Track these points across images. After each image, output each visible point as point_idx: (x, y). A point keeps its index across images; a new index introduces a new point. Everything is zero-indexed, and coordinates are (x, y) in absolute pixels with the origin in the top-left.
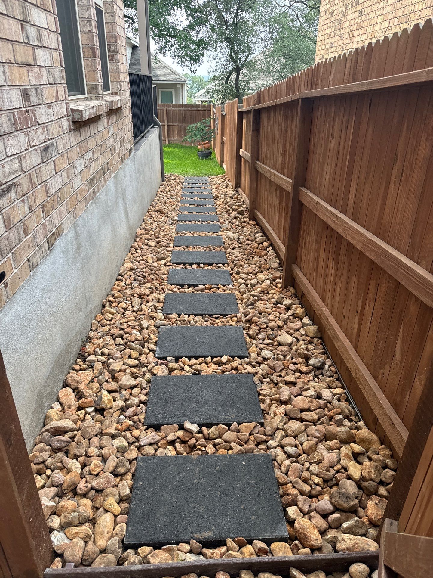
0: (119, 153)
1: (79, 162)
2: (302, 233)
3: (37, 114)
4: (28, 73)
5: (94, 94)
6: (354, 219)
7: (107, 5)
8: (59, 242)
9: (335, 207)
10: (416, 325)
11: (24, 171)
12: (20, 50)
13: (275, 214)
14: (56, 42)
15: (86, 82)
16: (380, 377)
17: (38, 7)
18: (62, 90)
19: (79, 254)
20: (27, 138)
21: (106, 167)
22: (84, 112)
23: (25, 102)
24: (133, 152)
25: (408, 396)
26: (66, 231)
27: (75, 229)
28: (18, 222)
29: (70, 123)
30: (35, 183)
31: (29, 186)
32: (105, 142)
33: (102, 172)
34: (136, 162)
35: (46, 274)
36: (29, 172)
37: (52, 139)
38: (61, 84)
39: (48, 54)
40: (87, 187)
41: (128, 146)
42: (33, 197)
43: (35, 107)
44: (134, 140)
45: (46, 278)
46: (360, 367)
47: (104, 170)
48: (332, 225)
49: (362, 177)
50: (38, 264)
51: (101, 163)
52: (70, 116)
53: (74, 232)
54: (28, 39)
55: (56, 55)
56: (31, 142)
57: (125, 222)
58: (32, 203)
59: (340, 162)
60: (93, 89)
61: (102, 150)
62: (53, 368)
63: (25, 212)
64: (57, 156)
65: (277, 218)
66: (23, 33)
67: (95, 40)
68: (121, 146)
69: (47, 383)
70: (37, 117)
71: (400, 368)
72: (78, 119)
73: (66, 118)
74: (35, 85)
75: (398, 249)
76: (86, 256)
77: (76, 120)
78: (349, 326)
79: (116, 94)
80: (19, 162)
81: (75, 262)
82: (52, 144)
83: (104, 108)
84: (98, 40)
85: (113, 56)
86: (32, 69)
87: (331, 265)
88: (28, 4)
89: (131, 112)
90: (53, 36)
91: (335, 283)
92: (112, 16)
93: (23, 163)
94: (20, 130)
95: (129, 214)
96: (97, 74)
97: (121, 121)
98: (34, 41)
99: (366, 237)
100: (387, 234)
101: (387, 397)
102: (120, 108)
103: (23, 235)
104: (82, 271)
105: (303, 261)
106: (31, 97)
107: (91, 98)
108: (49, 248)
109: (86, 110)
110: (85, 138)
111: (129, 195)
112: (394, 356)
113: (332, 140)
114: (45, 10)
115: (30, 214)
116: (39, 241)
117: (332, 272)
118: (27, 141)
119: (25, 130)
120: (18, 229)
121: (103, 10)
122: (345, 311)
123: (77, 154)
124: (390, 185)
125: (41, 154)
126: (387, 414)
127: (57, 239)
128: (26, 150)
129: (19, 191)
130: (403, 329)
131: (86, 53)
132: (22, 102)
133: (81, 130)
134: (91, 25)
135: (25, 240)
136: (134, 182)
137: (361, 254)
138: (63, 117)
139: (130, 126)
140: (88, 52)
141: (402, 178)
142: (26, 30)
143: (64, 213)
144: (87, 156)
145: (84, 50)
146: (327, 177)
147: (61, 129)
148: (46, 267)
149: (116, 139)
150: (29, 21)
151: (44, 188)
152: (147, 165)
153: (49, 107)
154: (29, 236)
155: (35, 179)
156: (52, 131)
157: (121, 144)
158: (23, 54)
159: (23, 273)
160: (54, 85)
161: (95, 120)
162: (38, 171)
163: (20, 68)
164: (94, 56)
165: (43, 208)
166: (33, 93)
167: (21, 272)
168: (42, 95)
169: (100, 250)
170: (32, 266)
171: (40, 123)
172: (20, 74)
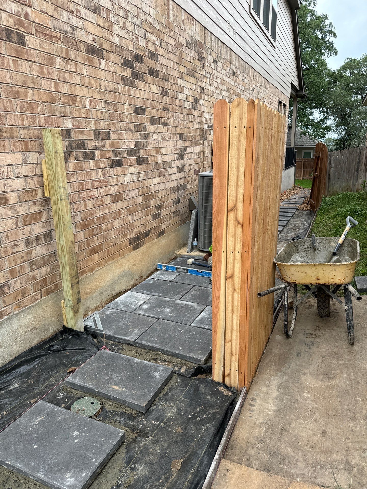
24: (284, 171)
34: (284, 174)
44: (285, 168)
152: (288, 177)
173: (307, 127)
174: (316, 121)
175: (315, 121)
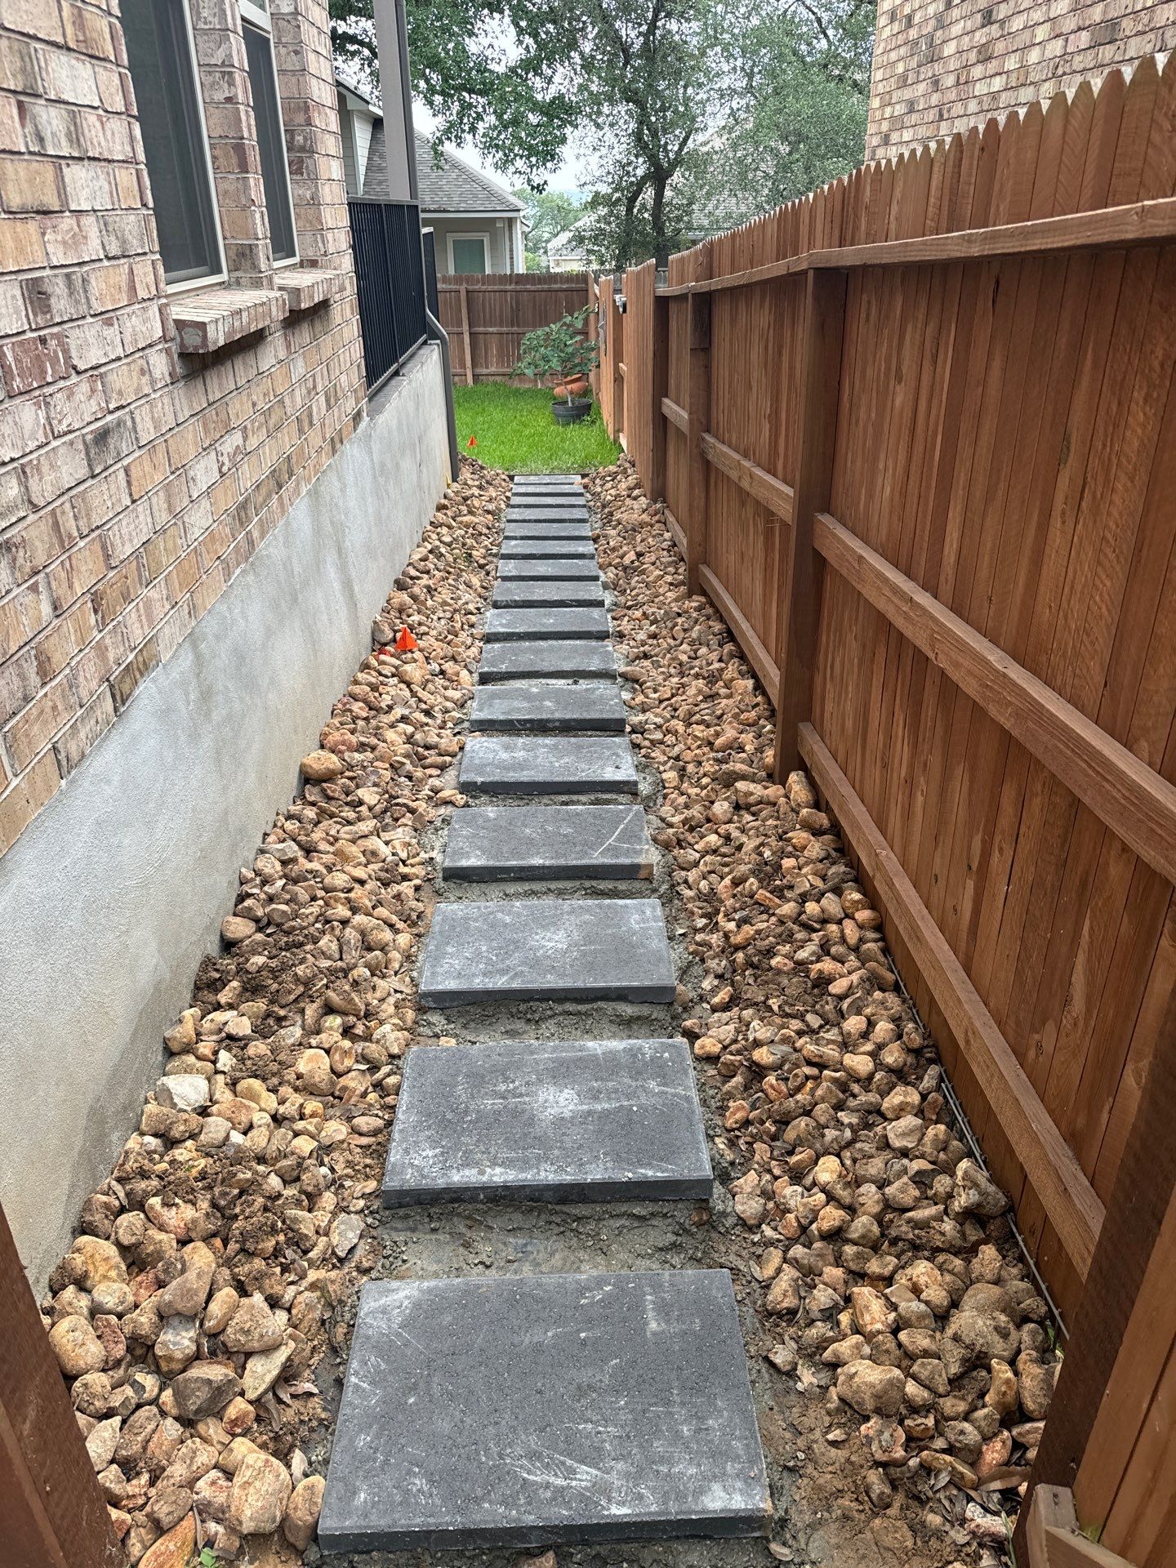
0: (323, 425)
1: (203, 463)
2: (824, 638)
3: (73, 344)
4: (43, 234)
5: (245, 271)
6: (957, 609)
7: (282, 23)
8: (147, 691)
9: (909, 574)
10: (1125, 919)
11: (35, 506)
12: (17, 172)
13: (753, 581)
14: (126, 140)
15: (225, 238)
16: (1032, 1054)
17: (69, 49)
18: (148, 271)
19: (208, 715)
20: (42, 414)
21: (285, 468)
22: (211, 329)
23: (35, 315)
24: (366, 419)
25: (1105, 1116)
26: (165, 657)
27: (195, 646)
28: (21, 648)
29: (172, 359)
30: (70, 536)
31: (52, 546)
32: (282, 402)
33: (272, 483)
34: (376, 447)
35: (109, 782)
36: (50, 508)
37: (118, 409)
38: (145, 254)
39: (102, 177)
40: (227, 530)
41: (350, 406)
42: (63, 575)
43: (66, 326)
44: (369, 385)
45: (108, 790)
46: (977, 1024)
47: (278, 480)
48: (899, 622)
49: (978, 493)
50: (83, 756)
51: (270, 457)
52: (172, 340)
53: (191, 656)
54: (41, 140)
55: (126, 177)
56: (55, 422)
57: (343, 613)
58: (61, 591)
59: (919, 448)
60: (244, 256)
61: (272, 422)
62: (134, 1034)
63: (39, 619)
64: (136, 454)
65: (759, 591)
66: (23, 126)
67: (244, 124)
68: (329, 407)
69: (115, 1079)
70: (74, 353)
71: (1084, 1033)
72: (196, 347)
73: (160, 347)
74: (63, 266)
75: (1074, 701)
76: (229, 718)
77: (191, 350)
78: (949, 905)
79: (313, 264)
80: (20, 483)
81: (194, 737)
82: (120, 423)
83: (274, 309)
84: (253, 122)
85: (301, 161)
86: (54, 221)
87: (899, 730)
88: (38, 46)
89: (356, 310)
90: (117, 126)
91: (910, 782)
92: (296, 53)
93: (33, 483)
94: (21, 394)
95: (356, 589)
96: (253, 216)
97: (328, 338)
98: (58, 145)
99: (988, 663)
100: (1044, 659)
101: (1051, 1112)
102: (324, 306)
103: (34, 680)
104: (218, 760)
105: (827, 715)
106: (53, 301)
107: (238, 283)
108: (116, 710)
109: (217, 321)
110: (218, 395)
111: (355, 539)
112: (1067, 1001)
113: (898, 388)
114: (92, 57)
115: (55, 622)
116: (84, 693)
117: (902, 751)
118: (42, 421)
119: (37, 393)
120: (20, 666)
121: (271, 37)
122: (938, 860)
123: (196, 443)
124: (1052, 521)
125: (88, 454)
126: (1049, 1162)
127: (140, 682)
128: (39, 447)
129: (20, 561)
130: (1091, 928)
131: (222, 161)
132: (27, 315)
133: (207, 375)
134: (231, 83)
135: (41, 693)
136: (370, 500)
137: (977, 710)
138: (150, 346)
139: (357, 350)
140: (226, 155)
141: (1084, 504)
142: (34, 117)
143: (159, 610)
144: (227, 445)
145: (217, 153)
146: (886, 489)
147: (145, 379)
148: (107, 761)
149: (315, 387)
150: (41, 90)
151: (97, 547)
152: (408, 452)
153: (109, 323)
154: (53, 683)
155: (69, 525)
156: (117, 386)
157: (328, 401)
158: (25, 186)
159: (40, 784)
160: (122, 261)
161: (249, 343)
162: (78, 502)
163: (18, 223)
164: (244, 168)
165: (96, 600)
166: (58, 288)
167: (32, 783)
168: (86, 291)
169: (270, 696)
170: (64, 763)
171: (81, 367)
172: (17, 240)
173: (461, 101)
174: (500, 69)
175: (492, 66)
